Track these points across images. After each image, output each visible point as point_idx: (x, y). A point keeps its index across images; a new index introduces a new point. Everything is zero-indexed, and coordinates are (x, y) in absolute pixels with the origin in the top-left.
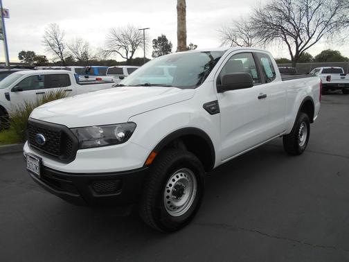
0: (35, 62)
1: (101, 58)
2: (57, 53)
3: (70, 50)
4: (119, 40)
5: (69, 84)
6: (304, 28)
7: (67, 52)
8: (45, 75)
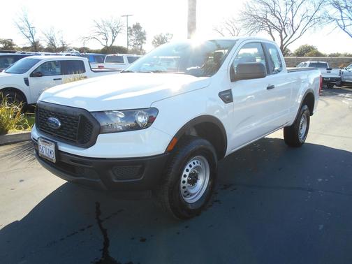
4: (98, 26)
5: (84, 71)
6: (289, 22)
8: (61, 61)
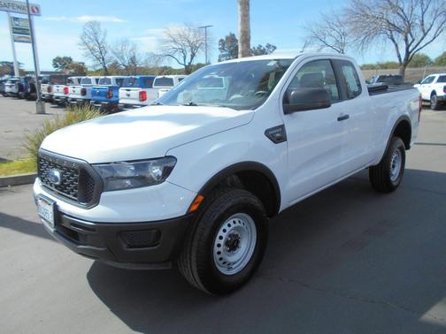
0: (72, 71)
1: (152, 64)
2: (98, 59)
3: (113, 55)
7: (110, 57)
